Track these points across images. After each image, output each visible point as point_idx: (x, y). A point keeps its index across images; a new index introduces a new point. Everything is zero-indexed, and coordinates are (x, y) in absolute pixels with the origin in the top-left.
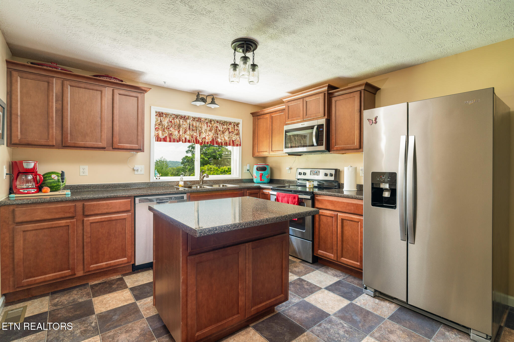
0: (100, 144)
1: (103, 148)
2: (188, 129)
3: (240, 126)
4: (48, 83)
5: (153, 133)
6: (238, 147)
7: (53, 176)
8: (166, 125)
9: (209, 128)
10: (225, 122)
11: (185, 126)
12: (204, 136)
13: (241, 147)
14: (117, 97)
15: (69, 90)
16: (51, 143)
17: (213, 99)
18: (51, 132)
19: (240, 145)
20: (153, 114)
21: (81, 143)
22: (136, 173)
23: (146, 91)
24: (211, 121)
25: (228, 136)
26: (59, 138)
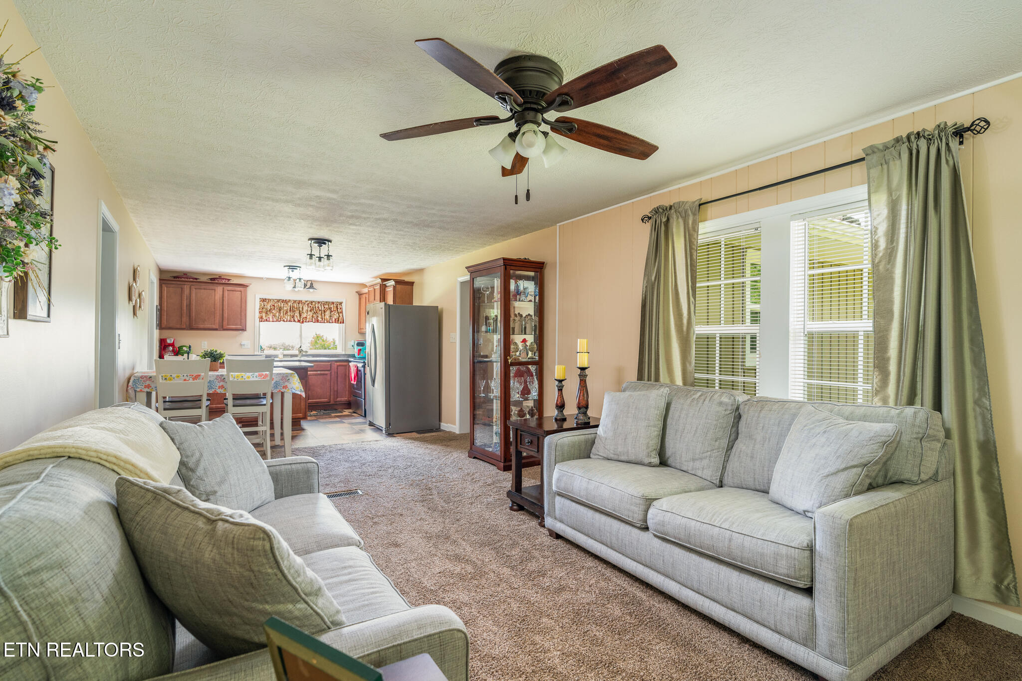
0: (214, 327)
1: (216, 329)
2: (288, 311)
3: (344, 305)
4: (182, 288)
5: (257, 315)
6: (342, 324)
7: (184, 348)
8: (269, 308)
9: (309, 309)
10: (326, 302)
11: (285, 308)
12: (305, 316)
13: (344, 324)
14: (226, 293)
15: (194, 291)
16: (183, 327)
17: (312, 284)
18: (183, 319)
19: (343, 323)
20: (258, 301)
21: (202, 326)
22: (243, 347)
23: (247, 286)
24: (312, 302)
25: (329, 315)
26: (188, 323)
